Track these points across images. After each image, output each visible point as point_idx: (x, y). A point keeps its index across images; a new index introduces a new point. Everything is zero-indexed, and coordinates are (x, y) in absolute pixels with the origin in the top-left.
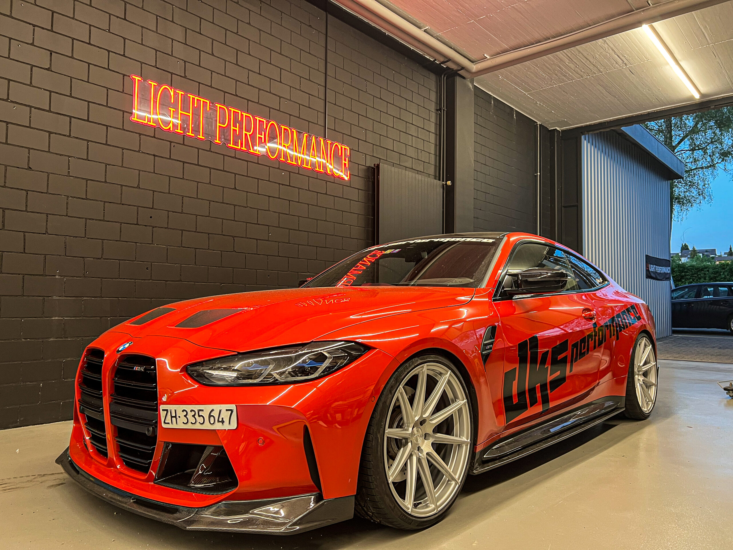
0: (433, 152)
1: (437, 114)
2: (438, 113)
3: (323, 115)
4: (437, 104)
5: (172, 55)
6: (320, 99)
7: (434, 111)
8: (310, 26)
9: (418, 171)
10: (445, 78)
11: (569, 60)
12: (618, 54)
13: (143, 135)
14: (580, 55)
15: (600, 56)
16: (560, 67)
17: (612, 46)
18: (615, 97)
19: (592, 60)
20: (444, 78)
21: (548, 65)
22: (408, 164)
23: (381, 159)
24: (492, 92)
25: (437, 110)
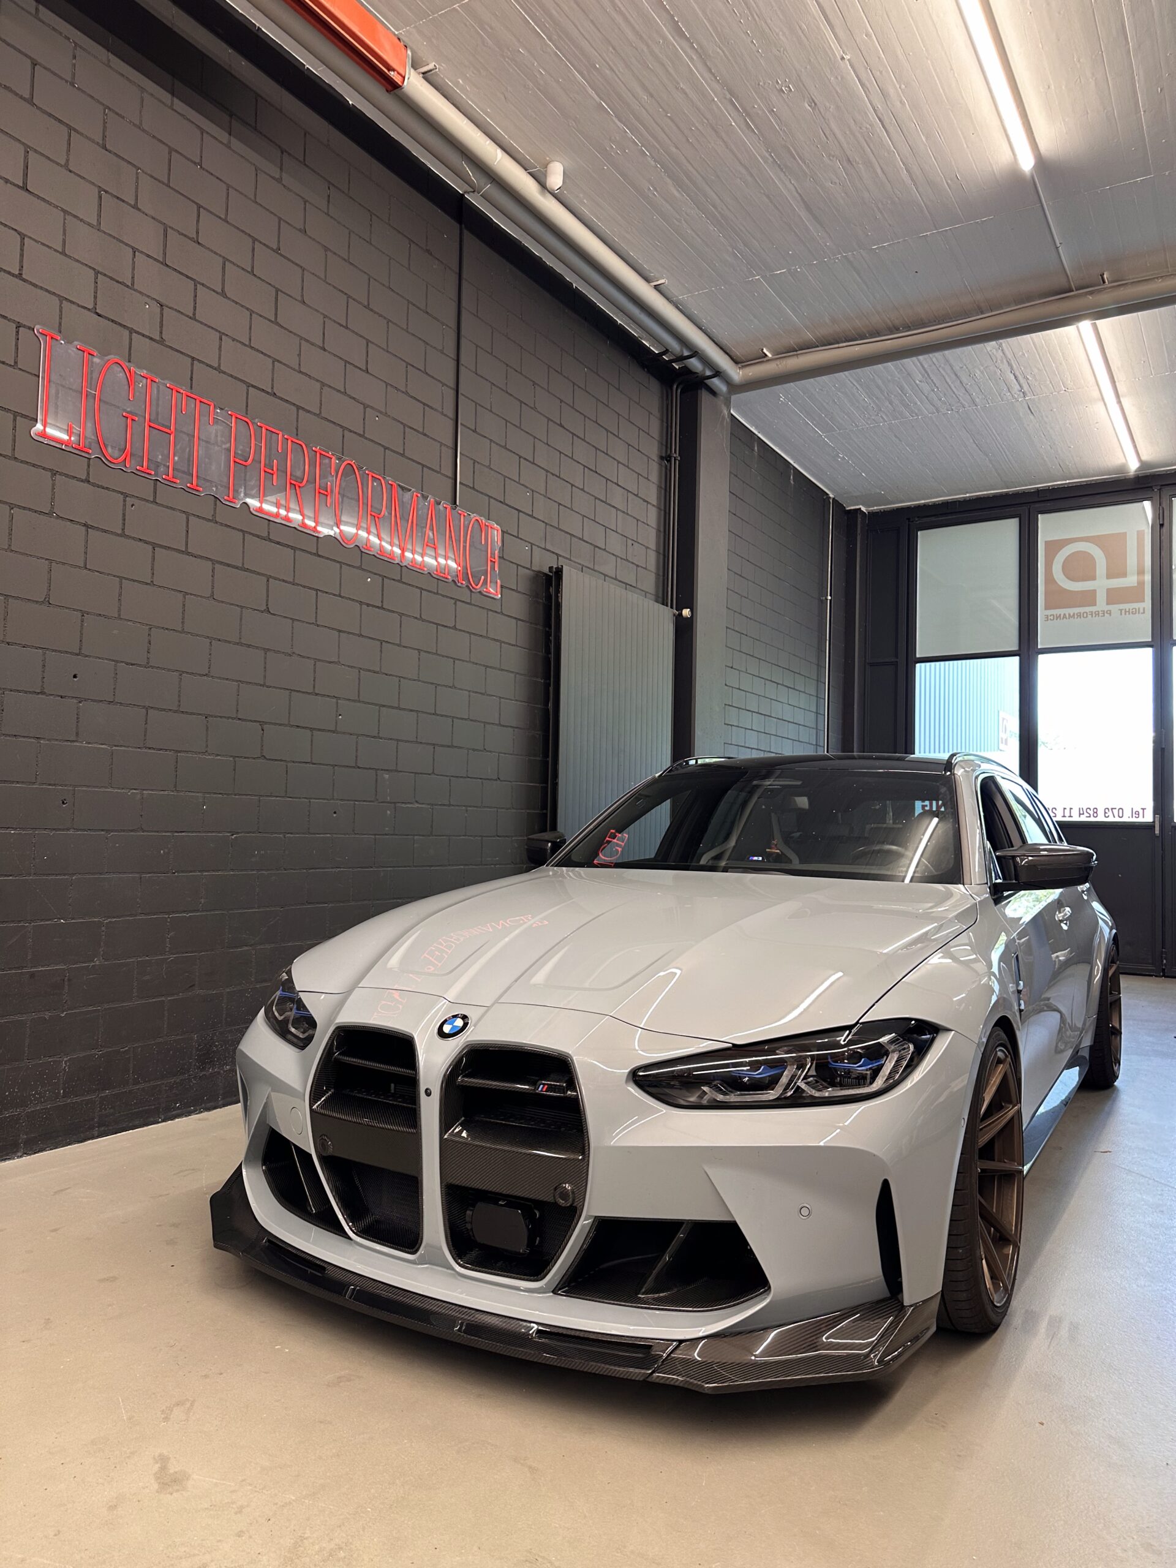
0: (653, 546)
1: (660, 465)
2: (663, 464)
3: (451, 452)
4: (662, 444)
5: (131, 287)
6: (445, 415)
7: (656, 459)
8: (428, 251)
9: (626, 584)
10: (679, 391)
11: (923, 376)
12: (1017, 374)
13: (61, 474)
14: (948, 368)
15: (982, 372)
16: (902, 389)
17: (1009, 355)
18: (987, 456)
19: (964, 380)
20: (676, 390)
21: (880, 382)
22: (609, 569)
23: (560, 556)
24: (756, 428)
25: (662, 458)
